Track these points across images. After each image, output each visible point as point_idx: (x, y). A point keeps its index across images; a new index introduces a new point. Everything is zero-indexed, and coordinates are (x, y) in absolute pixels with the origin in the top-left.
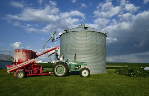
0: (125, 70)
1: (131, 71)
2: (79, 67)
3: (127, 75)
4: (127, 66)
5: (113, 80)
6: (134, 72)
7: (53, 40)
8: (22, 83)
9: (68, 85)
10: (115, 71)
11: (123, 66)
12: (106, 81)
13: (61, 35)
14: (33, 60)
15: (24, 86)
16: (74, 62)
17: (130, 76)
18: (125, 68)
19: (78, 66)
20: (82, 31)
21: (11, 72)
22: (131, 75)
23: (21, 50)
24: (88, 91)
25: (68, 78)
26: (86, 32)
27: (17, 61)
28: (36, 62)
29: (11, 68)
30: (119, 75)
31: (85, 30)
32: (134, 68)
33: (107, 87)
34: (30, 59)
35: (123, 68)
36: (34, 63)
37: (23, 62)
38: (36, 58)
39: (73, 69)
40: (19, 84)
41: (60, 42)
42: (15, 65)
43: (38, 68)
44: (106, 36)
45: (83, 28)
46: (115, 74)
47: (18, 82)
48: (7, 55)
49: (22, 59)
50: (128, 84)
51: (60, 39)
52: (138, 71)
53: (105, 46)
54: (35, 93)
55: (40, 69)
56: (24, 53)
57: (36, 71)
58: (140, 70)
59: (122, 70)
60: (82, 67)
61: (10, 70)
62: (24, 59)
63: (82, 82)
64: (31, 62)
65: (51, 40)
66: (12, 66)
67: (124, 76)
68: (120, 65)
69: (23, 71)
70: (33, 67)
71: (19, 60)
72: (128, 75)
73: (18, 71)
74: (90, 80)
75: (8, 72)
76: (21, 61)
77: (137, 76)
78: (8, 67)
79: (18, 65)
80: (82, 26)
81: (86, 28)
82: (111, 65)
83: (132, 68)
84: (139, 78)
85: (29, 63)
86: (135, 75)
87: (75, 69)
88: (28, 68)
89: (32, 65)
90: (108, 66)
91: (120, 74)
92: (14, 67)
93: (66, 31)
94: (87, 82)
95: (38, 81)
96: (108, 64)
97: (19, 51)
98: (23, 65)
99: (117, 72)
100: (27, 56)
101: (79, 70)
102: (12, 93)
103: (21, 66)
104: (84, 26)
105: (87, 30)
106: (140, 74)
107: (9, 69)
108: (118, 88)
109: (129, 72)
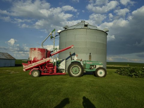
0: (126, 70)
1: (133, 71)
2: (95, 66)
3: (128, 76)
4: (128, 66)
5: (113, 80)
6: (135, 72)
7: (52, 37)
8: (19, 82)
9: (67, 85)
10: (116, 71)
11: (124, 65)
12: (107, 81)
13: (60, 32)
14: (48, 59)
15: (21, 86)
16: (89, 62)
17: (132, 77)
18: (126, 68)
19: (93, 66)
20: (82, 28)
21: (26, 70)
22: (132, 75)
23: (37, 49)
24: (87, 92)
25: (66, 77)
26: (86, 29)
27: (32, 60)
28: (51, 61)
29: (27, 66)
30: (120, 76)
31: (85, 28)
32: (136, 68)
33: (107, 88)
34: (45, 58)
35: (124, 68)
36: (48, 62)
37: (38, 61)
38: (50, 57)
39: (88, 69)
40: (17, 83)
41: (59, 40)
42: (31, 63)
43: (53, 68)
44: (107, 34)
45: (84, 26)
46: (116, 74)
47: (15, 81)
48: (5, 53)
49: (37, 58)
50: (129, 85)
51: (59, 36)
52: (140, 72)
53: (106, 45)
54: (33, 92)
55: (54, 68)
56: (39, 52)
57: (51, 70)
58: (143, 71)
59: (123, 70)
60: (98, 66)
61: (26, 69)
62: (39, 58)
63: (81, 82)
64: (46, 61)
65: (50, 38)
66: (27, 65)
67: (125, 76)
68: (121, 65)
69: (38, 70)
70: (48, 66)
71: (34, 59)
72: (130, 75)
73: (33, 69)
74: (90, 80)
75: (24, 70)
76: (36, 60)
77: (139, 77)
78: (24, 65)
79: (33, 64)
80: (82, 24)
81: (86, 26)
82: (112, 65)
83: (134, 68)
84: (140, 79)
85: (44, 62)
86: (137, 75)
87: (90, 69)
88: (43, 66)
89: (46, 64)
90: (108, 66)
91: (121, 74)
92: (29, 65)
93: (66, 28)
94: (86, 82)
95: (36, 80)
96: (108, 63)
97: (35, 49)
98: (38, 64)
99: (118, 73)
100: (43, 55)
101: (94, 70)
102: (9, 92)
103: (36, 65)
104: (84, 24)
105: (87, 28)
106: (142, 75)
107: (25, 67)
108: (119, 89)
109: (131, 73)
